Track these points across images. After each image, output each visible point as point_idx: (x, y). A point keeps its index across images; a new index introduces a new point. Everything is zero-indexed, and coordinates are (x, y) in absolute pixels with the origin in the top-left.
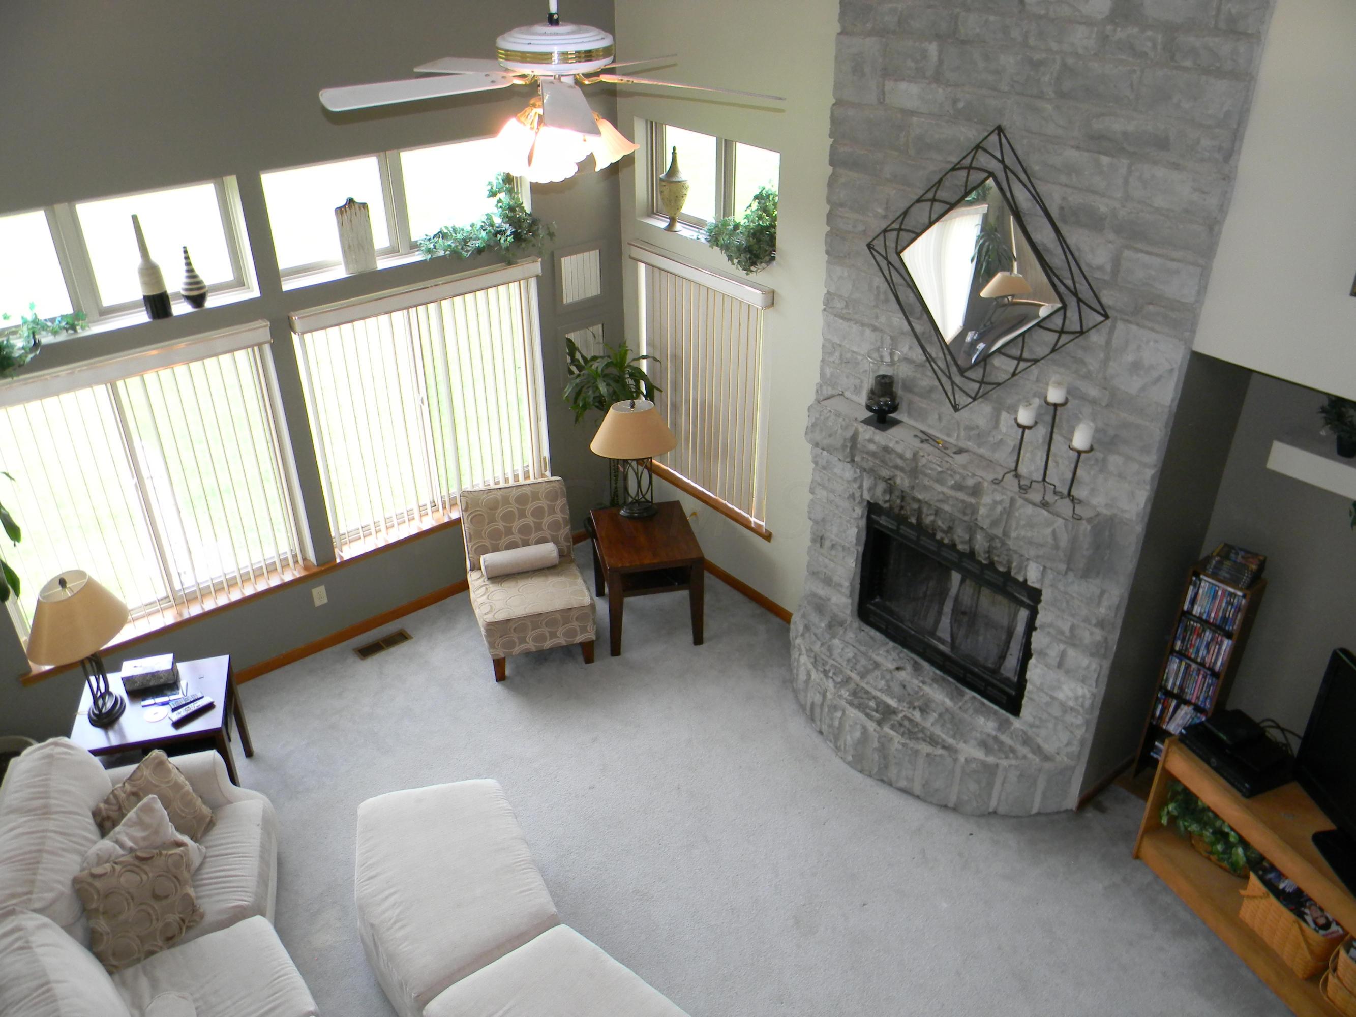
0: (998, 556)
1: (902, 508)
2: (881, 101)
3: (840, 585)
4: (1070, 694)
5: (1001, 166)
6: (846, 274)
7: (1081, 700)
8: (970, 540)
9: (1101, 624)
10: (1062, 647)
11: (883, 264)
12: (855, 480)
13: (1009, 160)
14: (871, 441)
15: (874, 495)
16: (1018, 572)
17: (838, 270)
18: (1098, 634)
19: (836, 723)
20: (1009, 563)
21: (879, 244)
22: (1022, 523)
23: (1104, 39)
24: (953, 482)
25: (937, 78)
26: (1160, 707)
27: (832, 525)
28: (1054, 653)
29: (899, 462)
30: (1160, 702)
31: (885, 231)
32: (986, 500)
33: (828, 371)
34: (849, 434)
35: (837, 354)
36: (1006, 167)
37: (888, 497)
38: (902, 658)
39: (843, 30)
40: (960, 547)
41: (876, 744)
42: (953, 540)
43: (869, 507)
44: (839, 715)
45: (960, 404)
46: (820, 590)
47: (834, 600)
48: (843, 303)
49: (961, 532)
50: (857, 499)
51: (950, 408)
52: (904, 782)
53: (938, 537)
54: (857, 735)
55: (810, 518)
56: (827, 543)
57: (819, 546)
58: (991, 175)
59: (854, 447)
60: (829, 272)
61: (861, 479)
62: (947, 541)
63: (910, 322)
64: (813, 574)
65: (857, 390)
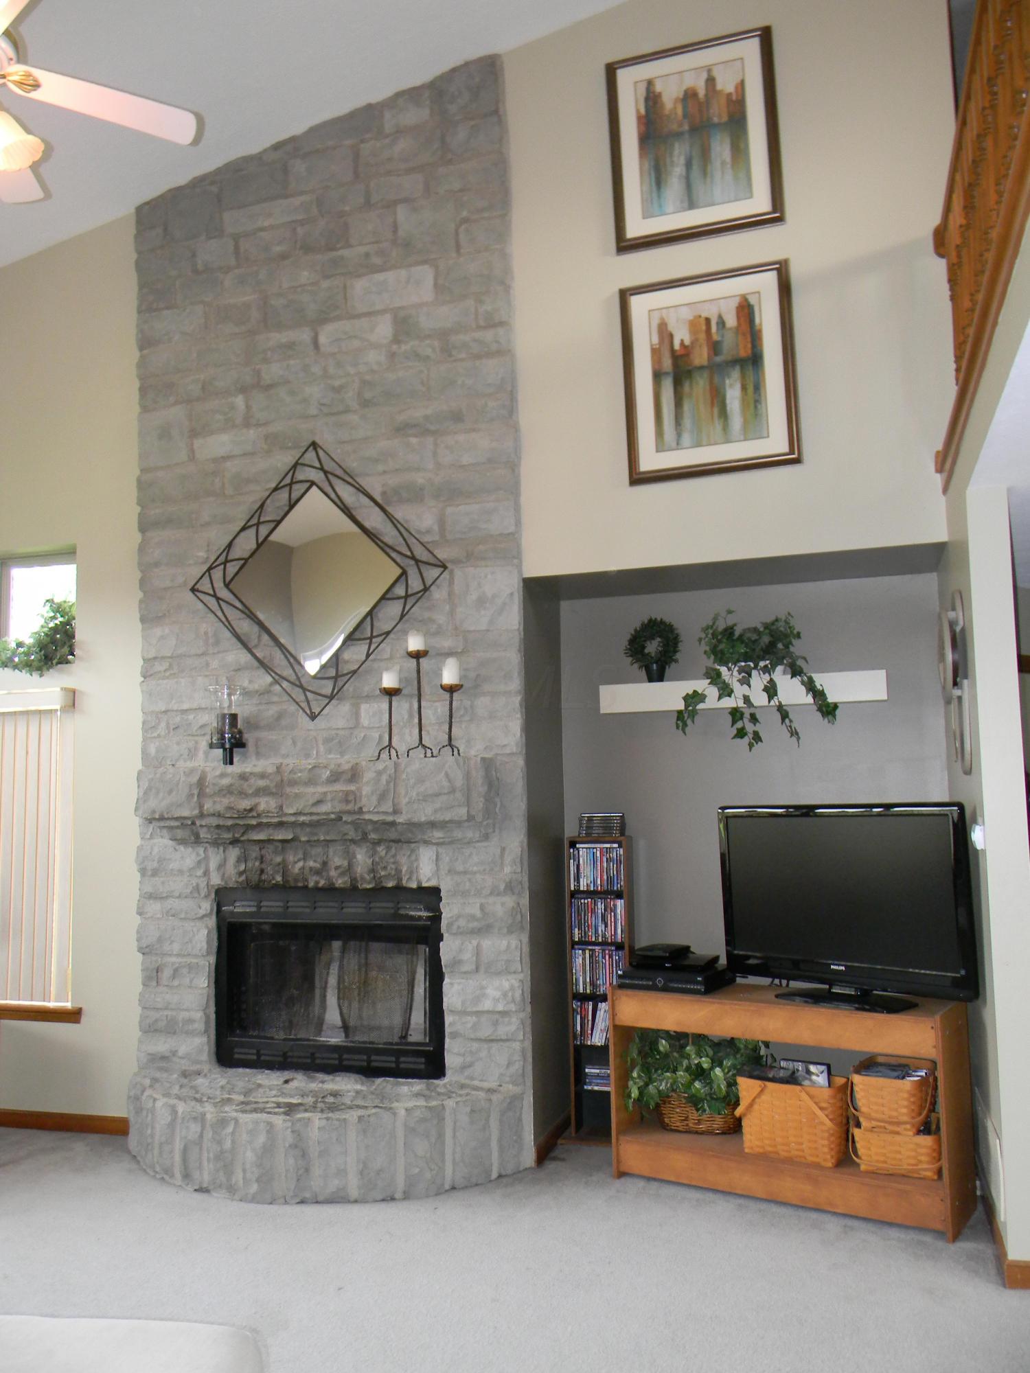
0: (385, 868)
1: (262, 871)
2: (192, 457)
3: (191, 1021)
4: (498, 994)
5: (321, 474)
6: (167, 631)
7: (510, 994)
8: (350, 865)
9: (510, 888)
10: (475, 942)
11: (212, 602)
12: (199, 864)
13: (329, 465)
14: (223, 775)
15: (224, 874)
16: (410, 879)
17: (158, 631)
18: (510, 901)
19: (228, 1144)
20: (398, 871)
21: (205, 585)
22: (412, 781)
23: (392, 356)
24: (328, 772)
25: (247, 423)
26: (579, 1017)
27: (172, 942)
28: (468, 956)
29: (262, 783)
30: (577, 1013)
31: (210, 569)
32: (369, 776)
33: (152, 750)
34: (195, 779)
35: (163, 725)
36: (326, 473)
37: (242, 867)
38: (287, 1074)
39: (145, 409)
40: (340, 882)
41: (290, 1139)
42: (329, 879)
43: (221, 896)
44: (230, 1129)
45: (316, 710)
46: (162, 1046)
47: (182, 1050)
48: (166, 665)
49: (338, 860)
50: (204, 892)
51: (304, 720)
52: (334, 1184)
53: (311, 884)
54: (262, 1139)
55: (140, 950)
56: (167, 973)
57: (154, 983)
58: (313, 483)
59: (201, 794)
60: (145, 638)
61: (206, 858)
62: (322, 883)
63: (250, 651)
64: (150, 1029)
65: (192, 754)
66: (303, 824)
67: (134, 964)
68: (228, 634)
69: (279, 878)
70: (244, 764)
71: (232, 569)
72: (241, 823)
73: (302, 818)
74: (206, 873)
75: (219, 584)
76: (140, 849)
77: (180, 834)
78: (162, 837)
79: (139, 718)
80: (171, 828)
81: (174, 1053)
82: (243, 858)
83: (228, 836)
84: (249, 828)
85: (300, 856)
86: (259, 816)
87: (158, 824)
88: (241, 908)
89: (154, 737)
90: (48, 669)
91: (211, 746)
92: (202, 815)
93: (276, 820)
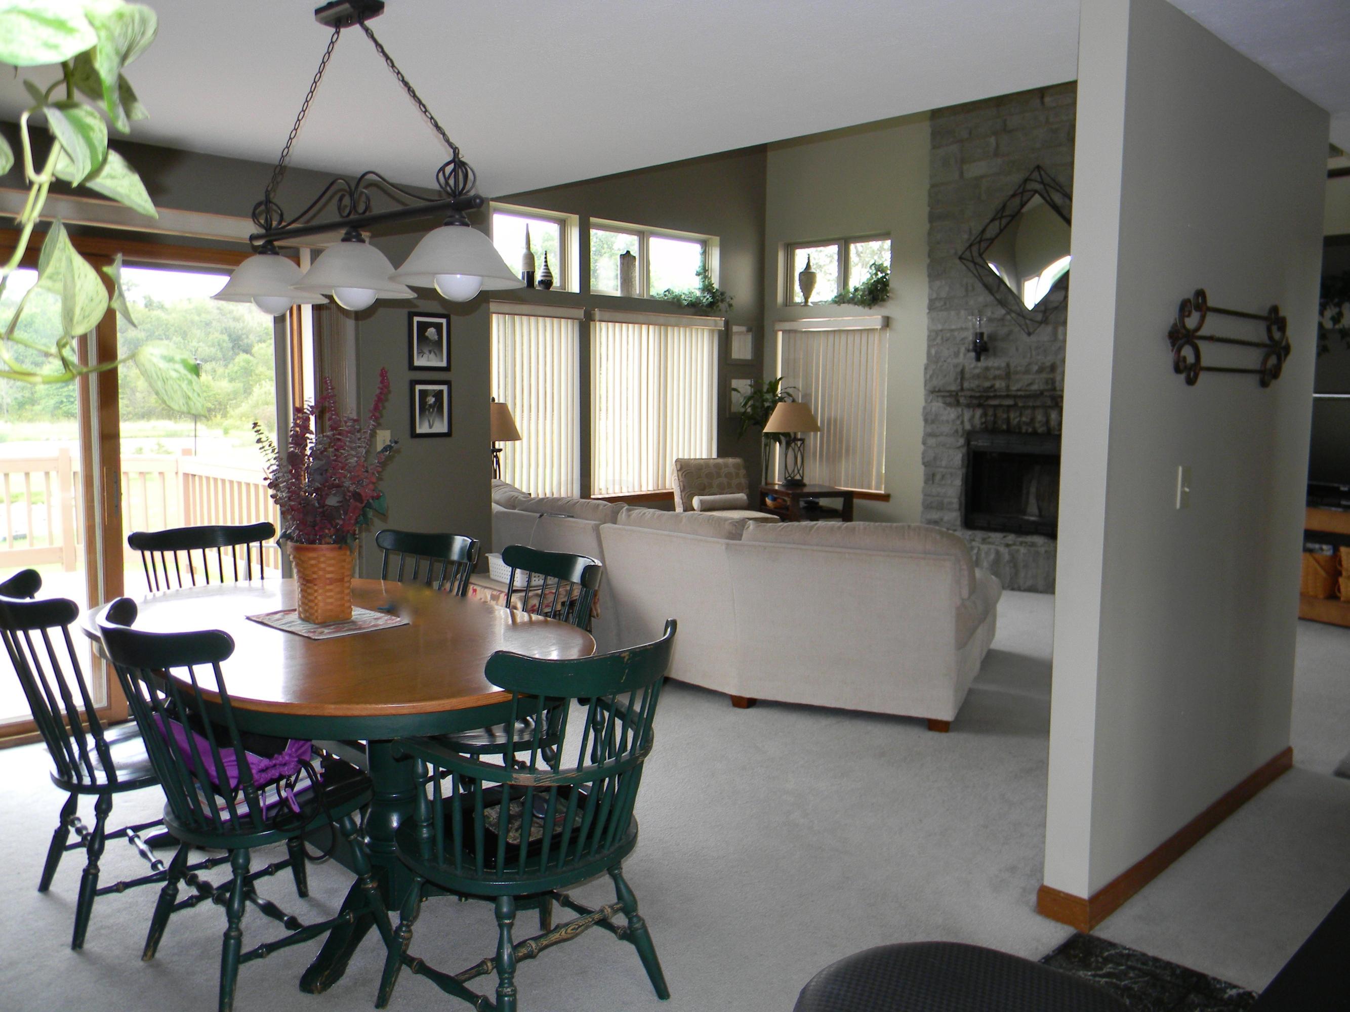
1: (995, 422)
2: (961, 174)
3: (950, 505)
5: (1042, 186)
6: (943, 283)
11: (971, 265)
12: (958, 417)
13: (1047, 180)
14: (975, 368)
15: (972, 424)
17: (938, 283)
21: (967, 255)
24: (1037, 367)
25: (996, 154)
27: (942, 460)
29: (997, 372)
31: (971, 246)
33: (933, 351)
34: (959, 369)
35: (939, 338)
36: (1045, 185)
37: (983, 420)
38: (1004, 534)
39: (934, 147)
40: (1040, 430)
41: (1007, 557)
42: (1034, 428)
43: (969, 436)
44: (975, 551)
45: (1031, 330)
46: (935, 515)
47: (946, 518)
48: (942, 303)
49: (1040, 417)
50: (960, 434)
51: (1024, 337)
52: (1029, 583)
53: (1024, 431)
54: (992, 556)
55: (924, 464)
56: (938, 477)
57: (931, 482)
58: (1036, 192)
59: (963, 378)
60: (930, 287)
61: (962, 415)
62: (1030, 430)
63: (993, 294)
64: (928, 506)
65: (957, 355)
66: (1021, 397)
67: (919, 472)
68: (980, 285)
69: (1005, 427)
70: (988, 361)
71: (984, 245)
72: (985, 394)
73: (1019, 393)
74: (962, 423)
75: (975, 254)
76: (924, 408)
77: (948, 400)
78: (938, 401)
79: (924, 334)
80: (943, 397)
81: (942, 520)
82: (985, 414)
83: (975, 402)
84: (988, 398)
85: (1018, 414)
86: (995, 391)
87: (937, 394)
88: (982, 443)
89: (935, 345)
90: (874, 305)
91: (969, 351)
92: (962, 389)
93: (1004, 394)
